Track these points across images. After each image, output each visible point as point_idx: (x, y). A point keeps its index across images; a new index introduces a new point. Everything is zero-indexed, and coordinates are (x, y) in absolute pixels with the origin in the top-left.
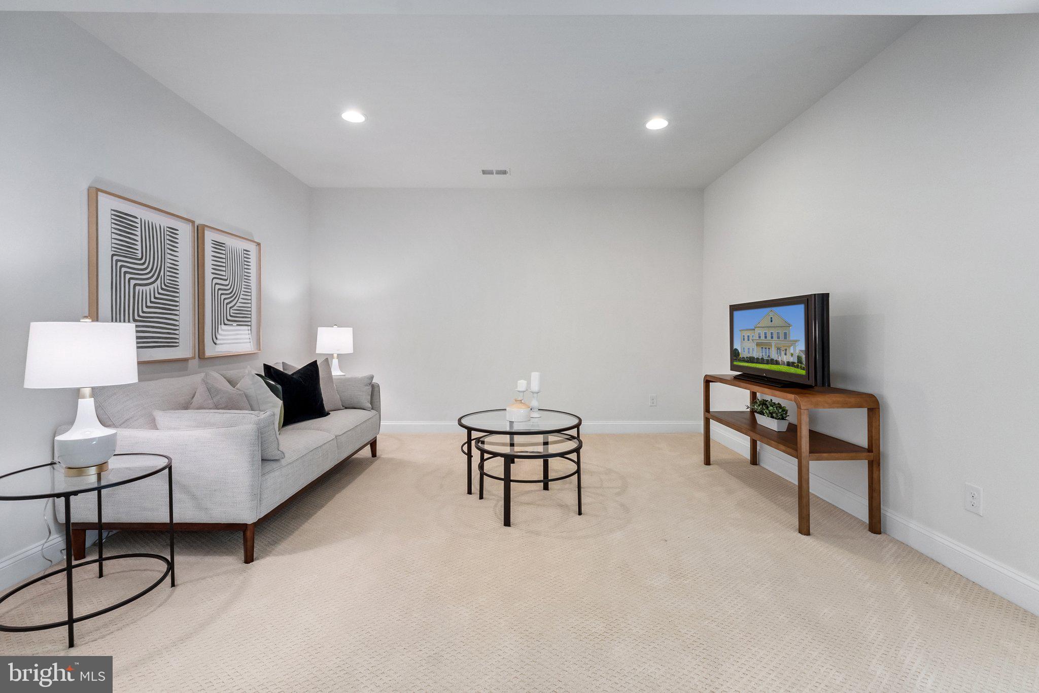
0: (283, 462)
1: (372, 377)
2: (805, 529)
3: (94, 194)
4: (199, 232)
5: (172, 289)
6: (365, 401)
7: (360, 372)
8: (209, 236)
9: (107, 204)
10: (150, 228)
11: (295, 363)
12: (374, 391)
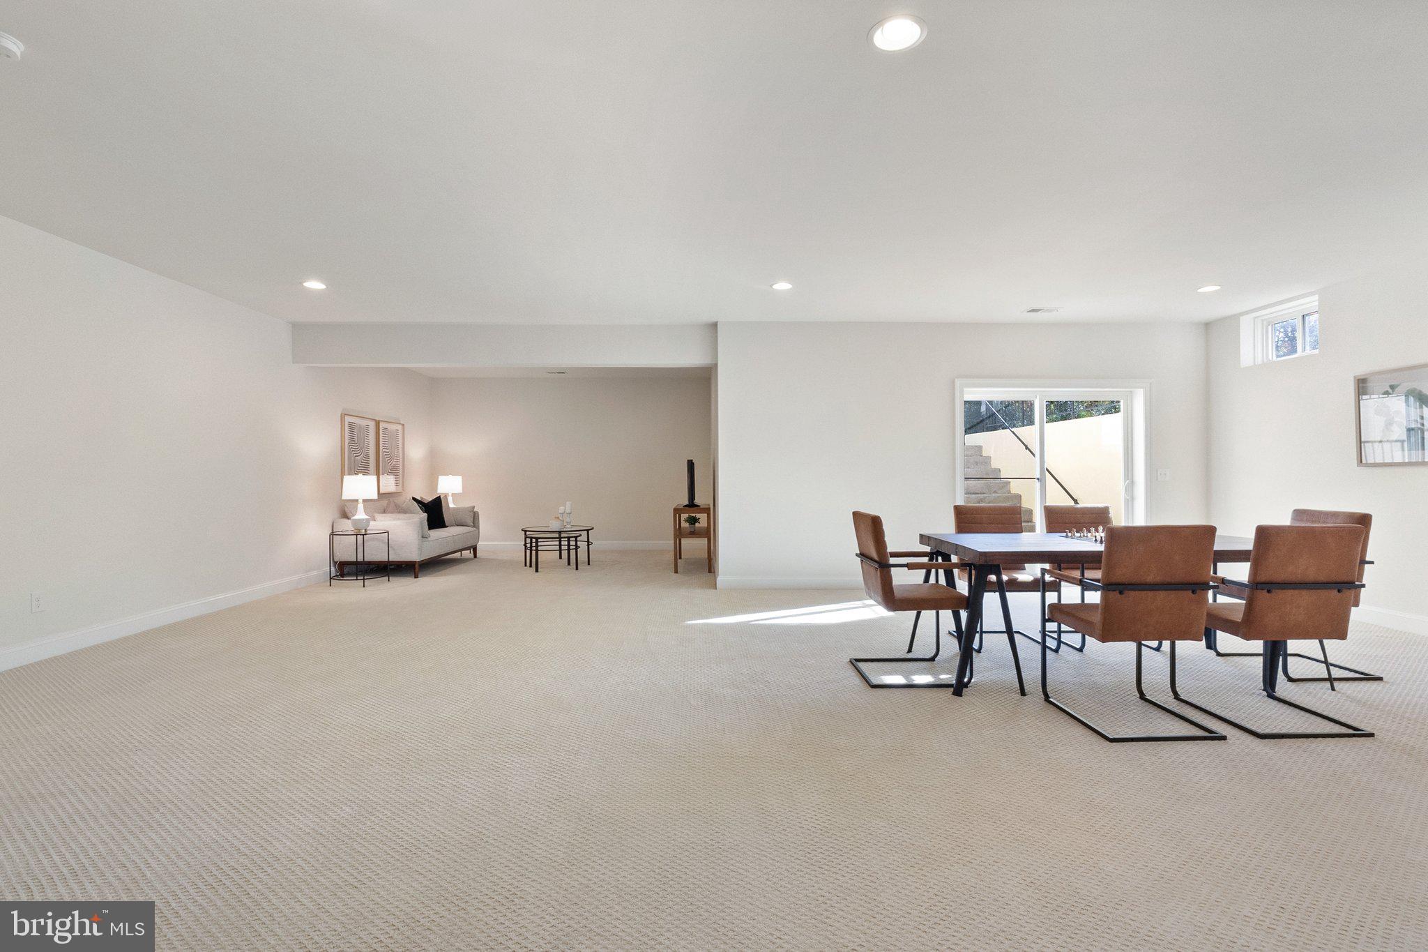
0: (429, 539)
1: (474, 507)
2: (676, 572)
3: (343, 416)
4: (378, 423)
5: (367, 457)
6: (470, 522)
7: (466, 504)
8: (382, 425)
9: (348, 419)
10: (360, 427)
11: (428, 498)
12: (475, 516)
